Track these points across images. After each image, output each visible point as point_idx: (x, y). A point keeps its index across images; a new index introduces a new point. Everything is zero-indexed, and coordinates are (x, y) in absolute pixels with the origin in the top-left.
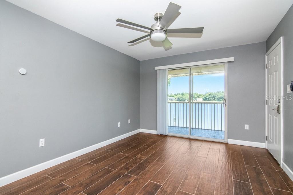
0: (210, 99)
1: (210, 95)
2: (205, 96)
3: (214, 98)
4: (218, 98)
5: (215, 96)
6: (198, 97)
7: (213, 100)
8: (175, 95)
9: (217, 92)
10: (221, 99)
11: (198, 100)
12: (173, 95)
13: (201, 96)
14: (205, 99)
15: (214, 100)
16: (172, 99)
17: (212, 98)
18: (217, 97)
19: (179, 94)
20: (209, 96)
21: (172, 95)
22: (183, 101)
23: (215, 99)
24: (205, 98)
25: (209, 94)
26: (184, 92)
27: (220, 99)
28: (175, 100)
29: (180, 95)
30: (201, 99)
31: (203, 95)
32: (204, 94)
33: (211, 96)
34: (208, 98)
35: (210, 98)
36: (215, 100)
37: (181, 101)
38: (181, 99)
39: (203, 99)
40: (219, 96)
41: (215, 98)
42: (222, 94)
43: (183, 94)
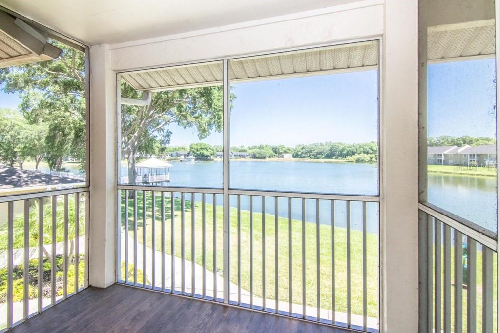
0: (303, 155)
1: (303, 148)
2: (295, 150)
3: (308, 154)
4: (315, 154)
5: (311, 151)
6: (285, 152)
7: (307, 157)
8: (249, 148)
9: (314, 144)
10: (320, 156)
11: (284, 156)
12: (246, 148)
13: (290, 150)
14: (296, 156)
15: (308, 157)
16: (243, 155)
17: (306, 153)
18: (313, 153)
19: (255, 147)
20: (301, 151)
21: (243, 149)
22: (261, 159)
23: (310, 155)
24: (295, 154)
25: (301, 147)
26: (263, 144)
27: (318, 156)
28: (248, 157)
29: (256, 149)
30: (290, 155)
31: (292, 148)
32: (294, 147)
33: (304, 150)
34: (300, 153)
35: (302, 153)
36: (311, 156)
37: (258, 158)
38: (257, 156)
39: (293, 155)
40: (316, 151)
41: (311, 153)
42: (321, 147)
43: (261, 147)
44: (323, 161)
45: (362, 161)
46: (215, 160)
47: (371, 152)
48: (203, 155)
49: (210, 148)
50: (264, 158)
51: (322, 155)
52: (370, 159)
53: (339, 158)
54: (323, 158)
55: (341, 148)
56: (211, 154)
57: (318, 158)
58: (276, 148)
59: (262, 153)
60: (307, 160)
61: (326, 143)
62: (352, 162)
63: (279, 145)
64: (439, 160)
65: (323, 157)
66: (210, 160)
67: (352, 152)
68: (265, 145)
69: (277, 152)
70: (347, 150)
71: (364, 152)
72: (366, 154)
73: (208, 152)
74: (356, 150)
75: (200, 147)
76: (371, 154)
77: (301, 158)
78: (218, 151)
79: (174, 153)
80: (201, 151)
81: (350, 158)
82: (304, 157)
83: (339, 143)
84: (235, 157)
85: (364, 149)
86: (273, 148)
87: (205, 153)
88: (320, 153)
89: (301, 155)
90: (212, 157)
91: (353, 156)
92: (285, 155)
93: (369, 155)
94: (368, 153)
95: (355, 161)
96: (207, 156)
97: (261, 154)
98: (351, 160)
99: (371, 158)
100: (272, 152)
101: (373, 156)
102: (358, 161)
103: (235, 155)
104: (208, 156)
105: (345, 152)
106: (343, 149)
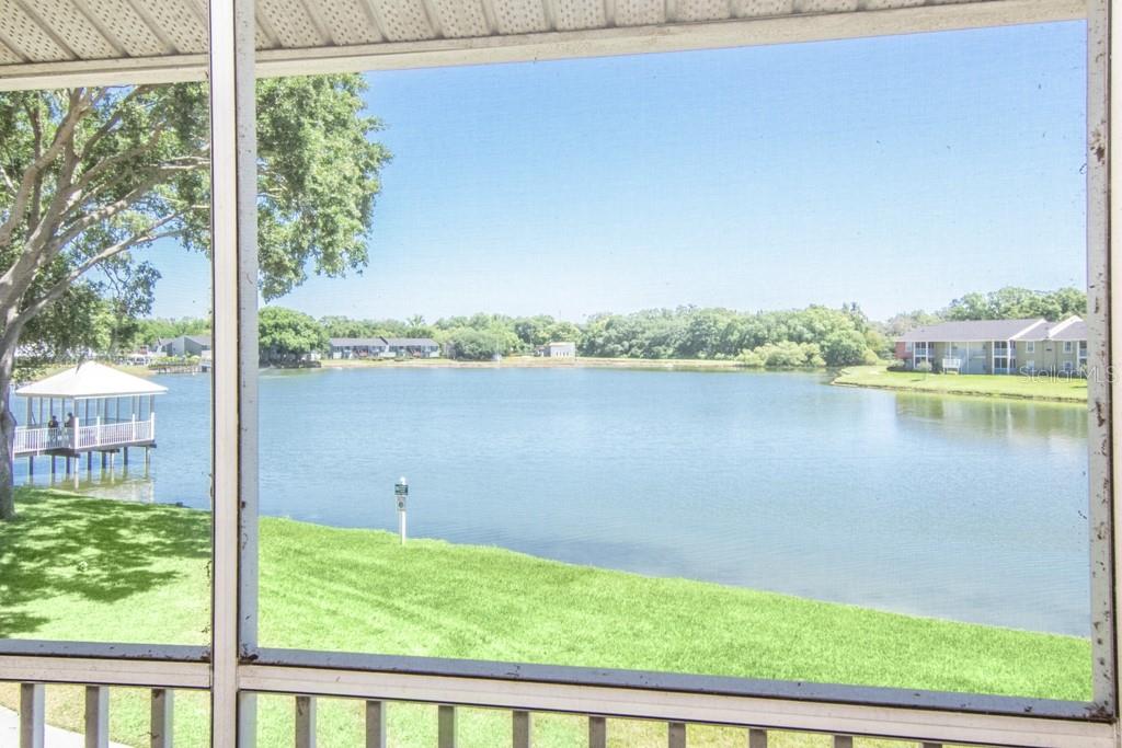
0: (611, 346)
1: (609, 326)
2: (586, 332)
3: (626, 344)
4: (647, 343)
5: (634, 334)
6: (556, 337)
7: (622, 353)
8: (441, 326)
9: (643, 313)
10: (661, 349)
11: (553, 351)
12: (429, 324)
13: (569, 331)
14: (589, 349)
15: (626, 352)
16: (418, 349)
17: (620, 341)
18: (641, 338)
19: (459, 322)
20: (605, 333)
21: (419, 326)
22: (478, 359)
23: (631, 346)
24: (586, 343)
25: (605, 322)
26: (485, 313)
27: (655, 349)
28: (436, 354)
29: (462, 329)
30: (571, 347)
31: (576, 326)
32: (583, 322)
34: (600, 341)
35: (608, 340)
36: (633, 350)
37: (470, 358)
38: (467, 349)
39: (580, 348)
40: (649, 334)
41: (634, 341)
42: (663, 322)
43: (478, 323)
44: (670, 364)
45: (785, 363)
46: (325, 363)
47: (809, 335)
48: (282, 348)
49: (307, 326)
50: (488, 356)
51: (668, 345)
52: (806, 358)
53: (719, 355)
54: (670, 357)
55: (722, 326)
56: (312, 346)
57: (656, 356)
58: (527, 326)
59: (481, 341)
60: (624, 361)
61: (680, 308)
62: (755, 366)
63: (537, 314)
64: (997, 360)
65: (670, 351)
66: (309, 364)
67: (755, 336)
68: (491, 315)
69: (529, 337)
70: (740, 332)
71: (791, 338)
72: (794, 344)
73: (301, 340)
74: (766, 332)
75: (272, 322)
76: (809, 342)
77: (603, 354)
78: (336, 336)
79: (180, 343)
80: (277, 336)
81: (748, 355)
82: (611, 354)
83: (717, 310)
84: (393, 354)
85: (789, 328)
86: (517, 326)
87: (292, 340)
88: (661, 341)
89: (604, 345)
90: (315, 356)
91: (758, 349)
92: (555, 347)
93: (804, 345)
94: (799, 339)
95: (763, 363)
96: (298, 352)
97: (480, 345)
98: (752, 363)
99: (810, 356)
100: (515, 336)
101: (815, 347)
102: (773, 364)
103: (393, 349)
104: (302, 351)
105: (735, 337)
106: (730, 328)
